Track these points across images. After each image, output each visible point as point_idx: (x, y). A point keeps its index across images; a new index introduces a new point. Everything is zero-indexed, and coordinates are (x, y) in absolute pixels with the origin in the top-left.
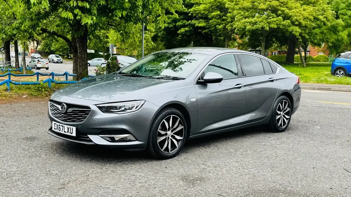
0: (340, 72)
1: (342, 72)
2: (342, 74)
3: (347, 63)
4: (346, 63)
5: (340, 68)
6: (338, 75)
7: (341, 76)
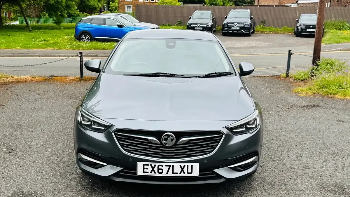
0: (85, 37)
1: (88, 37)
2: (87, 39)
3: (92, 27)
4: (90, 28)
5: (85, 33)
6: (84, 40)
7: (87, 40)
